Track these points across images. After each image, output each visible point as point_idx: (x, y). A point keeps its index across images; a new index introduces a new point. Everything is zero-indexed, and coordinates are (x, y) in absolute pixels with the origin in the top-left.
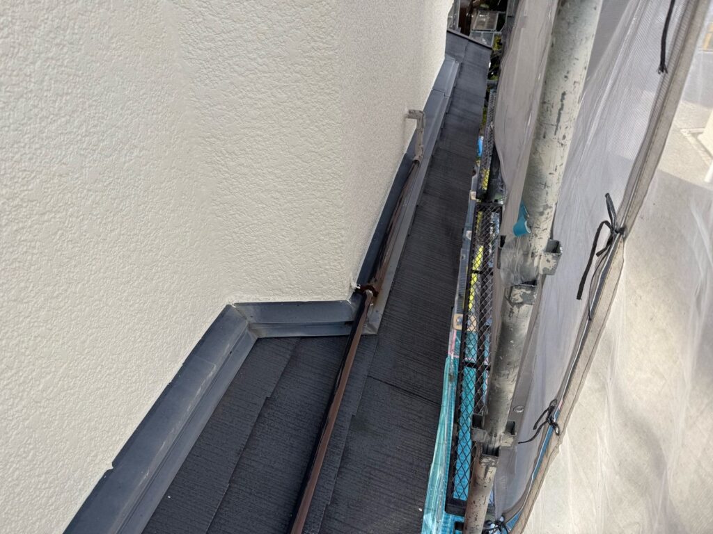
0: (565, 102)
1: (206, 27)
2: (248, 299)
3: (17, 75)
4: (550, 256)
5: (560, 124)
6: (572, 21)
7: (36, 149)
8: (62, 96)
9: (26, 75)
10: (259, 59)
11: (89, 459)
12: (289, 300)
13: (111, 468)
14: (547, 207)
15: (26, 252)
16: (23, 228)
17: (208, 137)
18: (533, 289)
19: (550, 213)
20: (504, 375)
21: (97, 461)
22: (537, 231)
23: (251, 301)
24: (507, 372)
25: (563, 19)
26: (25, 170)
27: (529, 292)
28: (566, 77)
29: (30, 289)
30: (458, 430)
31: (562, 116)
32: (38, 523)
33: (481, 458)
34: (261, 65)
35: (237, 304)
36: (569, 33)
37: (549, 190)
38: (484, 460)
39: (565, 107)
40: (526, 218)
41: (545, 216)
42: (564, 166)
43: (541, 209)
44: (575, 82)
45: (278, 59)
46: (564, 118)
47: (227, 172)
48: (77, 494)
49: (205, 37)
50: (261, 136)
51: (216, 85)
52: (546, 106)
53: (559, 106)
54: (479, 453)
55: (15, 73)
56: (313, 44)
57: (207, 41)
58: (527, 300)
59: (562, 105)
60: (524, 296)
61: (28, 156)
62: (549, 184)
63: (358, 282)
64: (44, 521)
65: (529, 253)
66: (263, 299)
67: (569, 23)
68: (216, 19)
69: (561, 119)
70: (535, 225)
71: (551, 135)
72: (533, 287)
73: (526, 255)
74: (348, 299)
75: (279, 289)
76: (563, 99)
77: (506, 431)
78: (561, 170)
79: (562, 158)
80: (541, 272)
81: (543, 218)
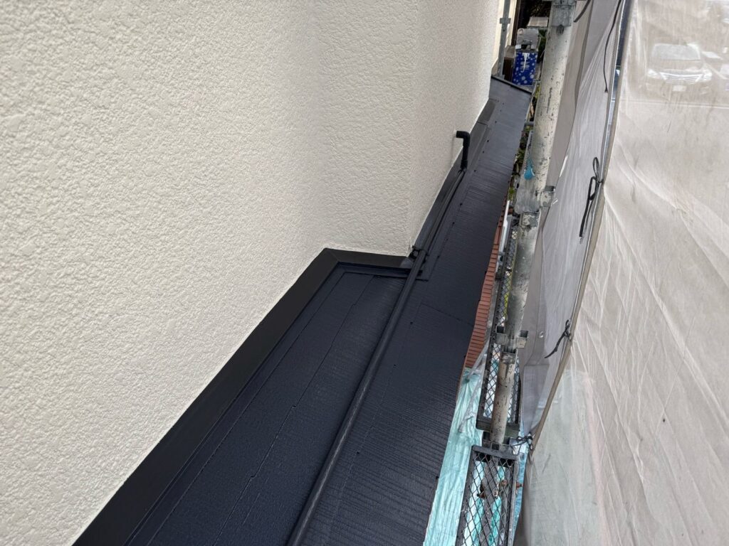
0: (552, 93)
4: (547, 194)
5: (550, 107)
14: (544, 159)
18: (536, 215)
19: (547, 163)
20: (519, 285)
22: (538, 176)
27: (533, 217)
28: (552, 79)
31: (551, 102)
37: (545, 148)
38: (505, 357)
40: (531, 167)
41: (543, 165)
43: (541, 161)
44: (558, 82)
45: (377, 77)
47: (336, 151)
49: (334, 61)
51: (337, 92)
52: (541, 96)
57: (335, 64)
58: (533, 223)
59: (551, 96)
60: (530, 220)
62: (545, 144)
65: (534, 192)
70: (537, 172)
71: (545, 113)
72: (536, 213)
73: (532, 192)
74: (407, 256)
75: (360, 242)
76: (550, 92)
77: (521, 336)
78: (552, 135)
79: (552, 127)
80: (542, 205)
81: (542, 167)
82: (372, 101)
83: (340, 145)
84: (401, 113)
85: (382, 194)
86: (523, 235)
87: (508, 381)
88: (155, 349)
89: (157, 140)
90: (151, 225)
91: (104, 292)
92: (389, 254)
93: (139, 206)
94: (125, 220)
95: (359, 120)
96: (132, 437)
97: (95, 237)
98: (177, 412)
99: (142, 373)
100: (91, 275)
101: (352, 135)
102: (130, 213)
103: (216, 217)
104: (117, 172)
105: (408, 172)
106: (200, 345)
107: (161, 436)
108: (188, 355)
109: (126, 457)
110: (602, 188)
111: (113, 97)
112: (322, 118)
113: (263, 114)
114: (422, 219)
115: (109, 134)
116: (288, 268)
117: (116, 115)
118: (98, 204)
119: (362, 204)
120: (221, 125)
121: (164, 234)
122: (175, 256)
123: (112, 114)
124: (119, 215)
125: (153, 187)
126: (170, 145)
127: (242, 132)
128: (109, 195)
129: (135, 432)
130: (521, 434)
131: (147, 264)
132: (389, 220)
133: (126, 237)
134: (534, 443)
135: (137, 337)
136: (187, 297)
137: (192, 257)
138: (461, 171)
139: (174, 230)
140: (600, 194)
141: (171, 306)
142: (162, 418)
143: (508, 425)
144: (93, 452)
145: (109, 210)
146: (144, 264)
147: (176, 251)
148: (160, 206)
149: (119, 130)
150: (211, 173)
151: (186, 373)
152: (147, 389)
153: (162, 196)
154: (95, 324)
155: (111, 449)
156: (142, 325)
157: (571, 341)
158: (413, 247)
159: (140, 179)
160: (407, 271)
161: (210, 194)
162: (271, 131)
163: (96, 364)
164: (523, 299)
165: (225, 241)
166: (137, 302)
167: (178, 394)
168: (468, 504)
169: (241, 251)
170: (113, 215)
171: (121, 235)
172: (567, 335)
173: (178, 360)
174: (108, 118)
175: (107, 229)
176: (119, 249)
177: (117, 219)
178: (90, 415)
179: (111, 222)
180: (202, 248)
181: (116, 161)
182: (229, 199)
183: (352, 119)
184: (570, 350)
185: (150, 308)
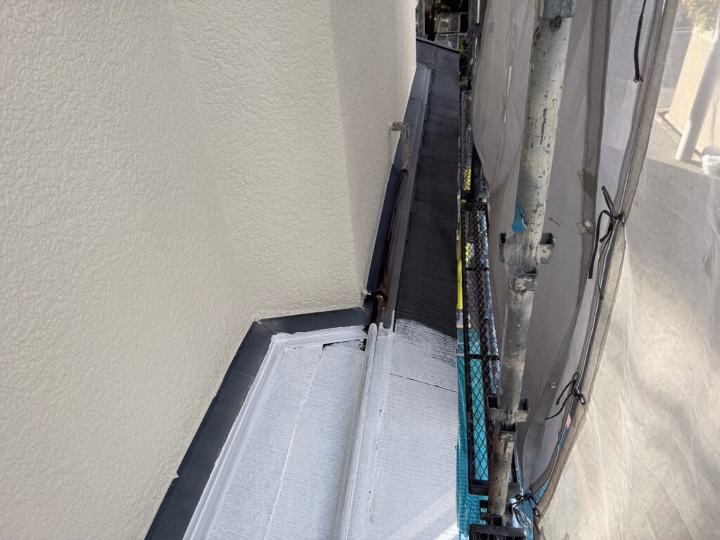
0: (546, 116)
1: (222, 75)
2: (272, 314)
3: (85, 139)
4: (545, 247)
5: (544, 135)
6: (547, 51)
7: (102, 200)
8: (117, 152)
9: (92, 138)
10: (269, 97)
11: (159, 470)
12: (308, 312)
13: (177, 476)
14: (539, 205)
15: (102, 290)
16: (98, 269)
17: (229, 172)
18: (533, 277)
19: (542, 210)
20: (514, 356)
21: (165, 472)
22: (532, 227)
23: (274, 316)
24: (516, 354)
25: (539, 50)
26: (96, 220)
27: (530, 280)
28: (546, 96)
29: (106, 322)
30: (472, 418)
31: (545, 128)
32: (126, 528)
33: (500, 435)
34: (272, 103)
35: (262, 320)
36: (545, 61)
37: (539, 191)
38: (504, 437)
39: (547, 120)
40: (522, 216)
41: (538, 213)
42: (550, 169)
43: (535, 208)
44: (553, 100)
45: (286, 97)
46: (547, 130)
47: (247, 202)
48: (153, 501)
49: (221, 83)
50: (275, 165)
51: (233, 124)
52: (531, 121)
53: (542, 121)
54: (497, 430)
55: (84, 137)
56: (316, 79)
57: (223, 87)
58: (529, 287)
59: (545, 119)
60: (526, 284)
61: (98, 207)
62: (539, 186)
63: (368, 289)
64: (130, 527)
65: (528, 246)
66: (285, 314)
67: (544, 53)
68: (230, 66)
69: (545, 131)
70: (531, 222)
71: (537, 145)
73: (524, 248)
74: (360, 307)
76: (544, 114)
77: (520, 408)
78: (548, 173)
79: (547, 162)
80: (539, 261)
81: (537, 215)
82: (285, 129)
83: (250, 193)
85: (317, 242)
86: (516, 299)
87: (507, 456)
132: (331, 270)
164: (520, 371)
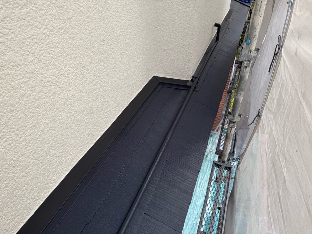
4: (255, 52)
7: (126, 12)
19: (257, 37)
22: (252, 43)
24: (240, 93)
26: (123, 17)
31: (261, 8)
38: (231, 125)
41: (255, 38)
43: (254, 36)
46: (261, 9)
52: (257, 5)
53: (260, 5)
58: (248, 65)
62: (256, 28)
70: (252, 41)
71: (257, 14)
72: (250, 61)
73: (249, 51)
74: (190, 80)
75: (169, 74)
76: (261, 3)
77: (238, 116)
78: (260, 24)
79: (260, 20)
80: (253, 57)
81: (254, 39)
82: (177, 7)
83: (162, 28)
84: (191, 13)
85: (180, 51)
86: (243, 71)
87: (231, 135)
88: (85, 114)
89: (84, 23)
90: (82, 62)
91: (64, 90)
92: (182, 79)
93: (77, 53)
94: (71, 59)
95: (172, 16)
96: (76, 150)
97: (59, 66)
98: (94, 141)
99: (79, 124)
100: (58, 82)
101: (168, 23)
102: (73, 56)
103: (108, 59)
104: (67, 37)
105: (192, 41)
106: (102, 114)
107: (88, 150)
108: (98, 118)
109: (74, 157)
110: (281, 50)
111: (65, 3)
112: (154, 15)
113: (129, 13)
114: (197, 64)
115: (64, 20)
116: (139, 84)
117: (67, 11)
118: (60, 51)
119: (171, 56)
120: (111, 17)
121: (88, 66)
122: (92, 76)
123: (65, 11)
124: (69, 56)
125: (83, 45)
126: (90, 26)
127: (120, 21)
128: (64, 47)
129: (77, 148)
130: (235, 157)
131: (81, 78)
132: (183, 64)
133: (72, 66)
134: (240, 161)
135: (77, 109)
136: (97, 94)
137: (99, 77)
138: (216, 42)
139: (91, 64)
140: (280, 52)
141: (91, 97)
142: (88, 143)
143: (229, 153)
144: (61, 155)
145: (65, 54)
146: (80, 78)
147: (92, 74)
148: (86, 53)
149: (68, 18)
150: (107, 39)
151: (97, 126)
152: (82, 131)
153: (86, 49)
154: (60, 103)
155: (67, 154)
156: (79, 104)
157: (260, 118)
158: (193, 76)
159: (77, 41)
160: (190, 87)
161: (106, 49)
162: (132, 21)
163: (61, 119)
164: (241, 100)
165: (113, 71)
166: (77, 94)
167: (94, 134)
168: (211, 184)
169: (119, 75)
170: (66, 56)
171: (70, 65)
172: (259, 116)
173: (94, 120)
174: (63, 12)
175: (64, 63)
176: (69, 71)
177: (68, 58)
178: (59, 140)
179: (66, 59)
180: (103, 73)
181: (67, 32)
182: (114, 51)
183: (168, 16)
184: (259, 122)
185: (83, 97)
